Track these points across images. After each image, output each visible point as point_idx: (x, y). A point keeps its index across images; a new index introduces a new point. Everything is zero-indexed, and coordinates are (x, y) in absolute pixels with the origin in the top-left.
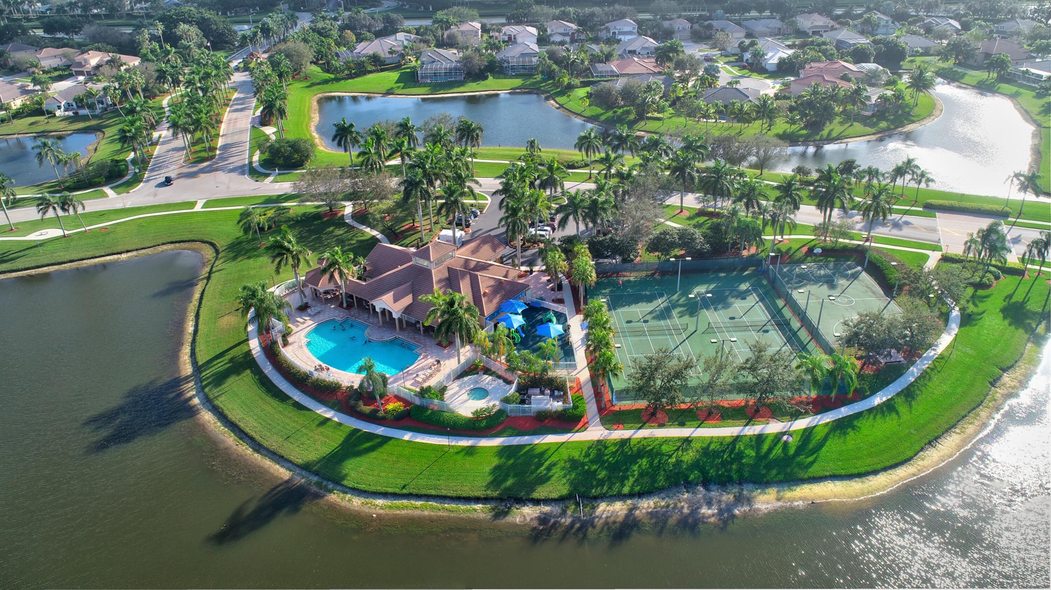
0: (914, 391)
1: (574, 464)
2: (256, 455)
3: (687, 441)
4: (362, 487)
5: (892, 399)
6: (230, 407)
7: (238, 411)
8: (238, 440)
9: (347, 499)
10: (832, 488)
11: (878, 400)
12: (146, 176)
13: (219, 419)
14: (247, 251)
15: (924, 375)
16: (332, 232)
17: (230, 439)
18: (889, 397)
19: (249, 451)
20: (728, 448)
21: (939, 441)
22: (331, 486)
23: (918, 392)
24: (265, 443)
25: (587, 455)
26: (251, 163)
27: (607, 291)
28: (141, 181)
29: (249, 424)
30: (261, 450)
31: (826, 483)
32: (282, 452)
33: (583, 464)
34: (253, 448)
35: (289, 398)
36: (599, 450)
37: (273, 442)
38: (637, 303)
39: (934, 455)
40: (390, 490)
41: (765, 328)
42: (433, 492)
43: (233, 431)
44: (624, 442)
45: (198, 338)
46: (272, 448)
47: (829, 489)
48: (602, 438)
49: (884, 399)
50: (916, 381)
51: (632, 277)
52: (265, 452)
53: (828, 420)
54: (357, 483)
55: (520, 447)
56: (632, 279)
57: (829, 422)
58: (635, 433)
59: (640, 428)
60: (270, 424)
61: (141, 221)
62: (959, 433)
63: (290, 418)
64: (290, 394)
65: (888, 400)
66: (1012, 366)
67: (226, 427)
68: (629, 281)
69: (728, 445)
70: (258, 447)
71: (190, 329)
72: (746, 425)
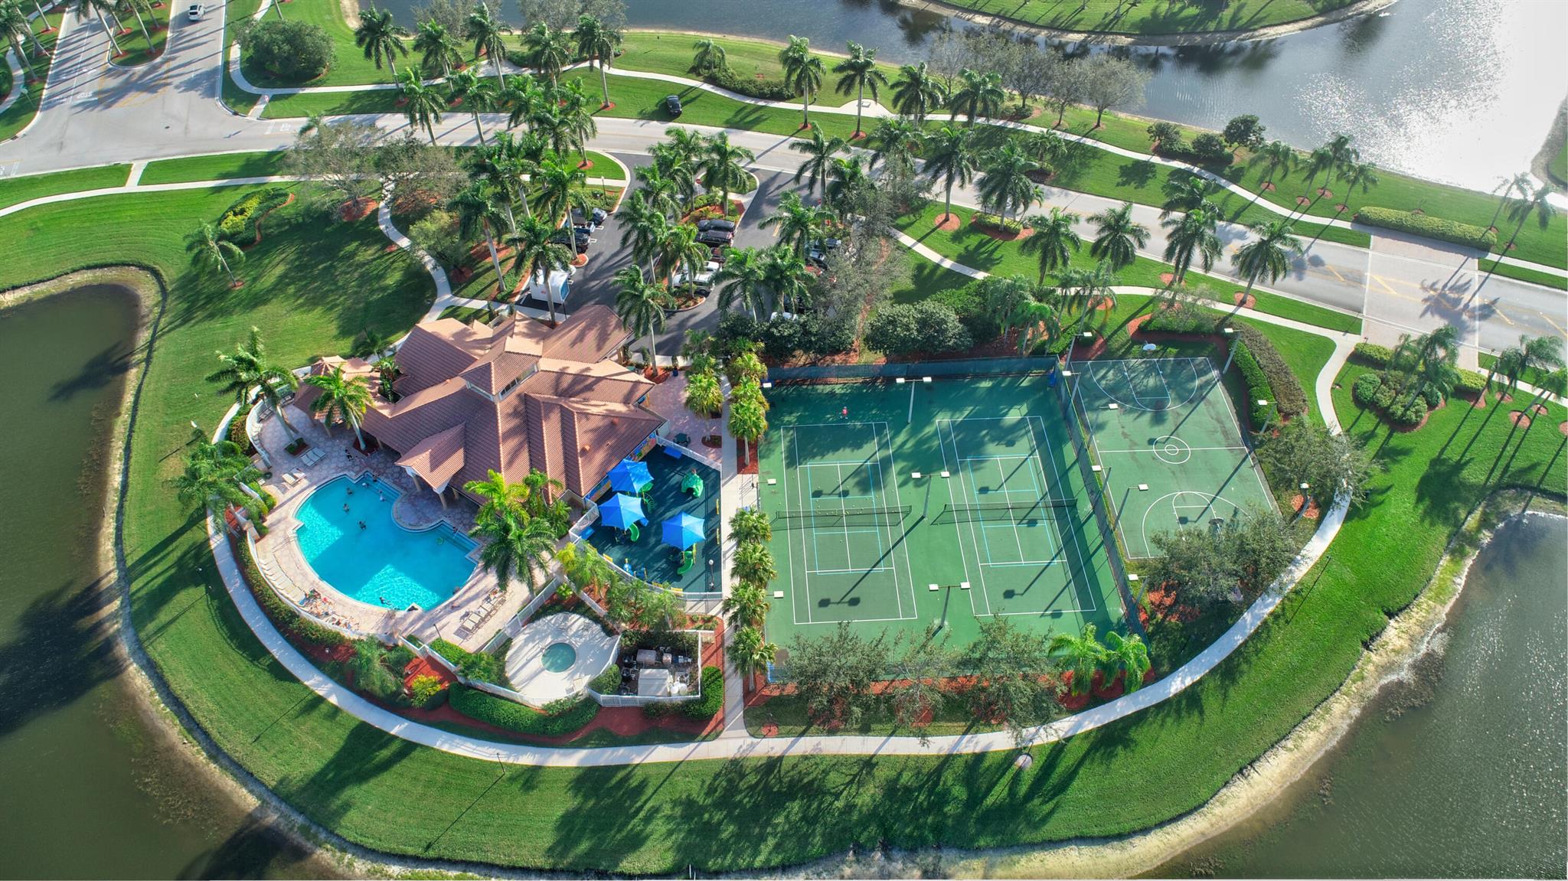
0: (1239, 665)
1: (689, 808)
2: (212, 766)
3: (868, 764)
4: (369, 842)
5: (1200, 682)
6: (174, 665)
7: (185, 675)
8: (186, 733)
9: (346, 860)
10: (1074, 858)
11: (1177, 683)
12: (45, 92)
13: (157, 687)
14: (210, 299)
15: (1262, 632)
16: (353, 254)
17: (173, 731)
18: (1198, 678)
19: (202, 757)
20: (927, 781)
21: (1256, 765)
22: (322, 836)
23: (1244, 667)
24: (226, 747)
25: (711, 791)
26: (226, 64)
27: (791, 418)
28: (36, 110)
29: (202, 705)
30: (220, 757)
31: (1067, 849)
32: (251, 765)
33: (703, 809)
34: (208, 752)
35: (264, 652)
36: (730, 781)
37: (236, 744)
38: (836, 449)
39: (1243, 794)
40: (410, 851)
41: (1032, 515)
42: (475, 857)
43: (178, 714)
44: (772, 764)
45: (126, 504)
46: (236, 756)
47: (1070, 862)
48: (738, 756)
49: (1188, 682)
50: (1245, 643)
51: (838, 386)
52: (225, 762)
53: (1091, 727)
54: (361, 835)
55: (610, 770)
56: (838, 390)
57: (1090, 732)
58: (793, 744)
59: (802, 734)
60: (233, 707)
61: (34, 214)
62: (1291, 750)
63: (265, 696)
64: (267, 643)
65: (1194, 685)
66: (1407, 606)
67: (167, 705)
68: (832, 394)
69: (930, 775)
70: (215, 753)
71: (116, 480)
72: (965, 733)
